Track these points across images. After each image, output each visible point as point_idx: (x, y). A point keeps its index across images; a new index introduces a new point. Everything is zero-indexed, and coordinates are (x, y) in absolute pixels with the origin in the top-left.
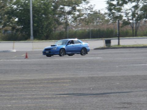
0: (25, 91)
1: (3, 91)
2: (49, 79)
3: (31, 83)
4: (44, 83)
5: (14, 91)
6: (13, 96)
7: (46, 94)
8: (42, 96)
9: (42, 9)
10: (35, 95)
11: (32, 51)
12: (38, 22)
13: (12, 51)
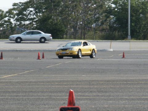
0: (122, 91)
1: (100, 91)
2: (146, 79)
3: (128, 84)
4: (141, 83)
5: (111, 91)
6: (110, 96)
7: (143, 95)
8: (139, 96)
9: (140, 9)
10: (132, 96)
11: (129, 51)
12: (136, 21)
13: (110, 51)
